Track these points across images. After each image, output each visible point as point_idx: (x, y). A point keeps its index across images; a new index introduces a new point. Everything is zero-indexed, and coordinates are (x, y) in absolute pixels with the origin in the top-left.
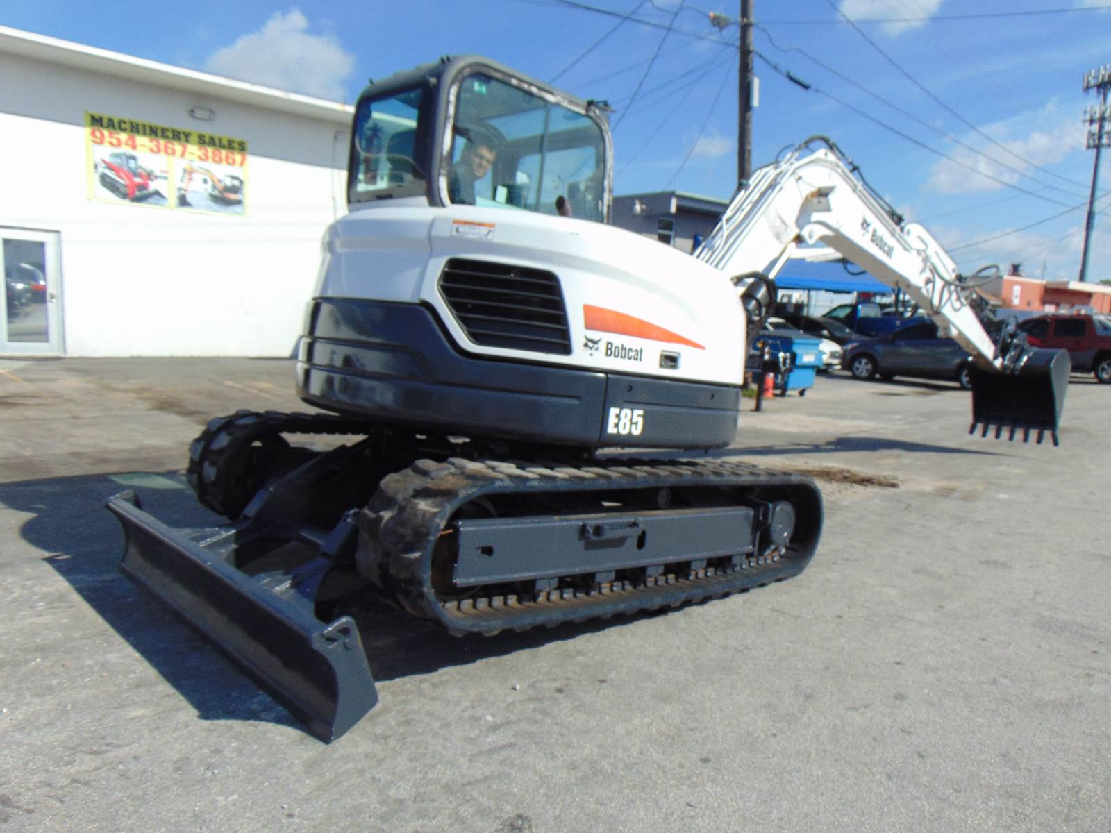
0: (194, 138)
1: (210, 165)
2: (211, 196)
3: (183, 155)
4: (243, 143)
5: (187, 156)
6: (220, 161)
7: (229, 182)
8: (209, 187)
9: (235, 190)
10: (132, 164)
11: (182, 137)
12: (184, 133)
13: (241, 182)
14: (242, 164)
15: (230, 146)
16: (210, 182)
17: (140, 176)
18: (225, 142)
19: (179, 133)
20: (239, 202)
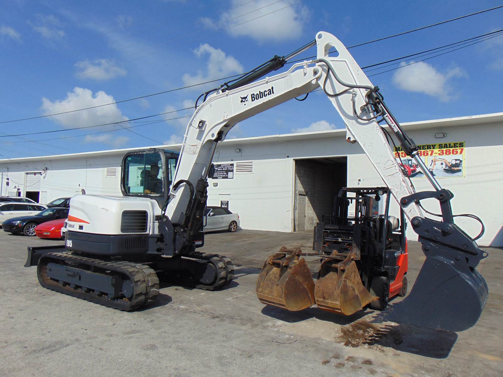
0: (437, 146)
1: (445, 157)
2: (444, 169)
3: (431, 154)
4: (463, 143)
5: (434, 154)
6: (450, 153)
7: (454, 162)
8: (444, 166)
9: (457, 165)
10: (410, 162)
11: (432, 147)
12: (432, 145)
13: (461, 161)
14: (461, 153)
15: (455, 145)
16: (444, 164)
17: (413, 167)
18: (452, 145)
19: (430, 146)
20: (460, 171)
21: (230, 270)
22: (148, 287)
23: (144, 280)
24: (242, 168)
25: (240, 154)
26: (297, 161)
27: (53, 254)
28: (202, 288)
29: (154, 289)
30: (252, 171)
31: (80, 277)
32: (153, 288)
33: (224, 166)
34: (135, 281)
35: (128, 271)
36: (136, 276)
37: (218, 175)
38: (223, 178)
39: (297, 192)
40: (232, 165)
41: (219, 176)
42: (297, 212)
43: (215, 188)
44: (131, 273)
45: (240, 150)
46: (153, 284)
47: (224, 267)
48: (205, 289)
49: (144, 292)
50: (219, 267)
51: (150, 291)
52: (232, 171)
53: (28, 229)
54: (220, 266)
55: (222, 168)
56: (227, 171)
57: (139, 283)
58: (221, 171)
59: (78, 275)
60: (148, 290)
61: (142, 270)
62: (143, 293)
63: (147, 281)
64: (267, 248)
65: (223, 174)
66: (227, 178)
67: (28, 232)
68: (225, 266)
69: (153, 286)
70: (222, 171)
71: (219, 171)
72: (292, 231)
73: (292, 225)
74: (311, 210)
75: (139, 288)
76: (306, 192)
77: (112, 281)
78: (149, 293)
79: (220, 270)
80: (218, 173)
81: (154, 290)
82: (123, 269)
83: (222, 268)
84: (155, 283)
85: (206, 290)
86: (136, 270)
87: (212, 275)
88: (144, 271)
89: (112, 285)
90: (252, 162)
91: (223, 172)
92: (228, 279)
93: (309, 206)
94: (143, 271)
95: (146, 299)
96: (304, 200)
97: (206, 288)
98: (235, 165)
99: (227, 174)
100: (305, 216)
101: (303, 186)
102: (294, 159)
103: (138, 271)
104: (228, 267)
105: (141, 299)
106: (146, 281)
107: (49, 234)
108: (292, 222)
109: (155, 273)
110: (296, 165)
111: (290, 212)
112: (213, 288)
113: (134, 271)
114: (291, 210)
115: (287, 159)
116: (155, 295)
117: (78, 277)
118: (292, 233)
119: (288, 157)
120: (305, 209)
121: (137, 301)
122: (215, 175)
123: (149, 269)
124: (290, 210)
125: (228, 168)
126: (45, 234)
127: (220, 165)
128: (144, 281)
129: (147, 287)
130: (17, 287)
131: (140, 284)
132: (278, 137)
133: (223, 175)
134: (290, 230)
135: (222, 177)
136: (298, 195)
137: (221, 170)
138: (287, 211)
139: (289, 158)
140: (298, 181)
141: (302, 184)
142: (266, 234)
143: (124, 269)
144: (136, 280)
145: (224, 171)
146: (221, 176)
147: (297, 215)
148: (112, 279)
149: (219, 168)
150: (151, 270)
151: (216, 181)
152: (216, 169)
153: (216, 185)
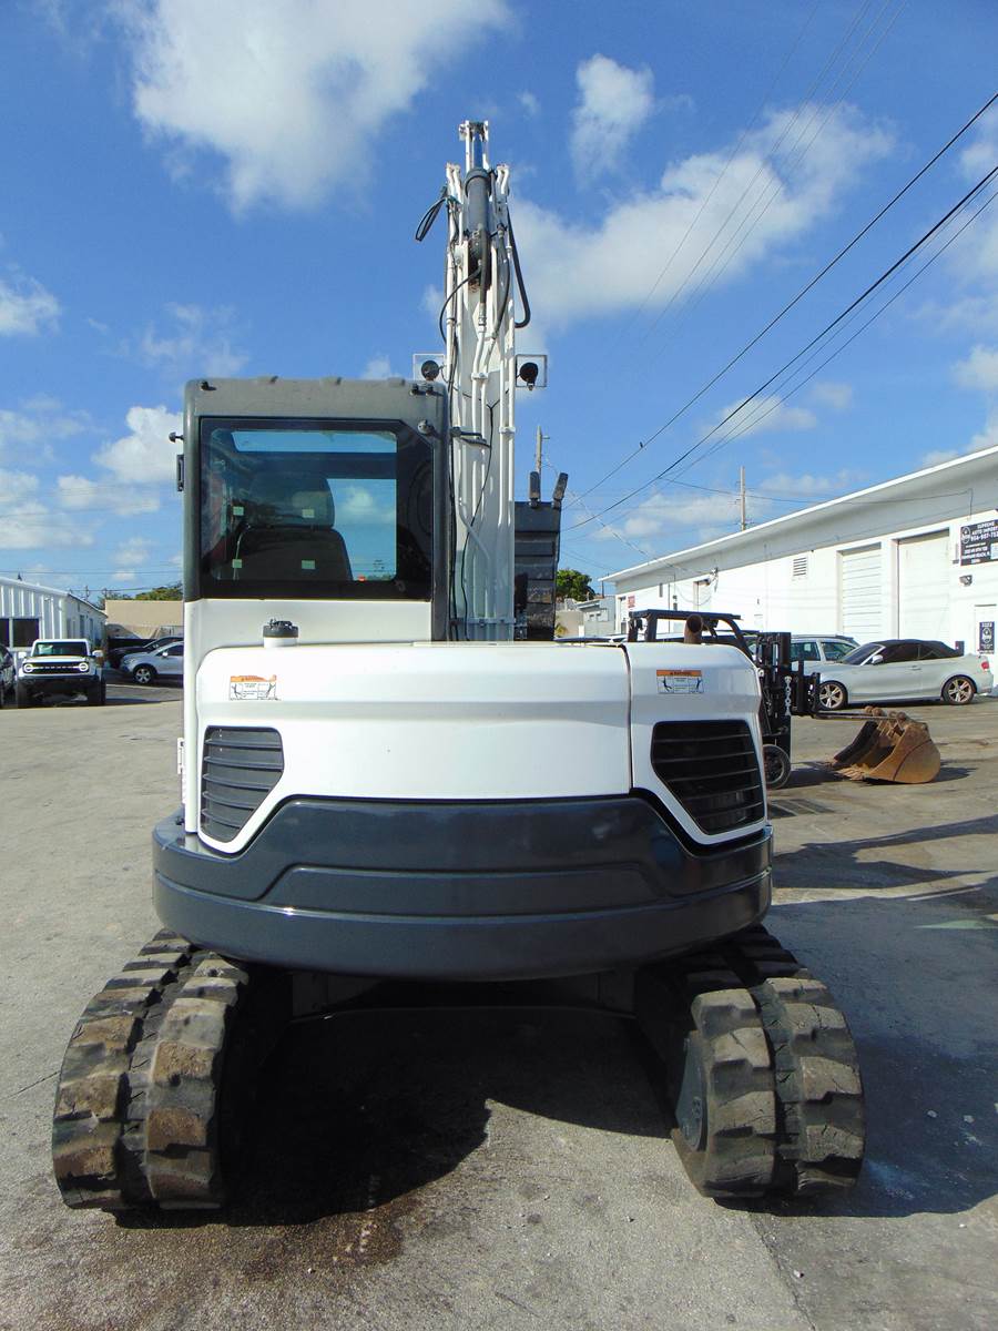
33: (982, 529)
37: (972, 554)
38: (982, 560)
41: (973, 556)
43: (968, 588)
55: (980, 535)
56: (988, 542)
65: (979, 550)
66: (989, 559)
71: (974, 542)
80: (971, 548)
91: (981, 544)
99: (989, 550)
122: (967, 555)
125: (990, 533)
127: (974, 527)
133: (982, 551)
135: (980, 558)
137: (976, 539)
145: (984, 540)
146: (978, 555)
149: (973, 533)
151: (967, 570)
152: (969, 536)
153: (967, 580)
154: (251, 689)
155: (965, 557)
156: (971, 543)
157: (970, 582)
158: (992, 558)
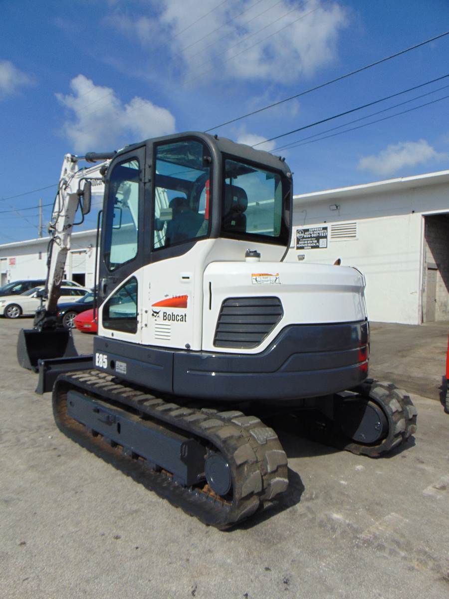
21: (411, 417)
22: (265, 474)
23: (255, 460)
24: (340, 233)
25: (336, 212)
26: (428, 218)
27: (74, 377)
28: (351, 450)
29: (278, 479)
30: (355, 236)
31: (119, 426)
32: (275, 477)
33: (313, 231)
34: (237, 465)
35: (218, 437)
36: (239, 449)
37: (304, 244)
38: (313, 247)
39: (426, 265)
40: (325, 229)
41: (307, 245)
42: (425, 294)
43: (301, 261)
44: (225, 441)
45: (337, 207)
46: (275, 468)
47: (400, 410)
48: (358, 453)
49: (258, 489)
50: (392, 411)
51: (269, 485)
52: (326, 237)
53: (67, 320)
54: (394, 409)
55: (311, 234)
56: (318, 238)
57: (246, 469)
58: (308, 238)
59: (115, 422)
60: (265, 482)
61: (248, 431)
62: (256, 491)
63: (263, 460)
64: (400, 351)
65: (311, 242)
66: (317, 247)
67: (68, 323)
68: (402, 407)
69: (274, 472)
70: (311, 237)
71: (306, 238)
72: (419, 322)
73: (419, 314)
74: (444, 290)
75: (248, 481)
76: (438, 265)
77: (181, 453)
78: (266, 488)
79: (393, 417)
80: (304, 241)
81: (279, 482)
82: (206, 429)
83: (397, 413)
84: (279, 464)
85: (362, 454)
86: (236, 433)
87: (376, 427)
88: (253, 433)
89: (182, 458)
90: (355, 223)
91: (312, 239)
92: (407, 436)
93: (441, 286)
94: (251, 435)
95: (261, 505)
96: (435, 277)
97: (361, 452)
98: (329, 230)
99: (318, 242)
100: (435, 300)
101: (433, 255)
102: (423, 215)
103: (240, 437)
104: (406, 408)
105: (253, 505)
106: (259, 461)
107: (90, 326)
108: (419, 310)
109: (275, 439)
110: (426, 223)
111: (415, 294)
112: (379, 453)
113: (231, 437)
114: (418, 292)
115: (411, 215)
116: (279, 491)
117: (115, 426)
118: (419, 325)
119: (413, 212)
120: (435, 290)
121: (243, 512)
122: (301, 244)
123: (263, 429)
124: (416, 292)
125: (319, 233)
126: (86, 326)
127: (307, 230)
128: (257, 462)
129: (262, 477)
130: (22, 429)
131: (247, 471)
132: (401, 183)
133: (313, 243)
134: (415, 320)
135: (311, 246)
136: (427, 269)
137: (309, 236)
138: (411, 293)
139: (414, 214)
140: (428, 249)
141: (433, 252)
142: (381, 327)
143: (209, 429)
144: (239, 462)
145: (314, 237)
146: (309, 245)
147: (425, 299)
148: (182, 446)
149: (306, 233)
150: (268, 432)
151: (301, 252)
152: (302, 235)
153: (301, 258)
154: (266, 279)
155: (299, 246)
156: (303, 238)
157: (304, 258)
158: (320, 247)
